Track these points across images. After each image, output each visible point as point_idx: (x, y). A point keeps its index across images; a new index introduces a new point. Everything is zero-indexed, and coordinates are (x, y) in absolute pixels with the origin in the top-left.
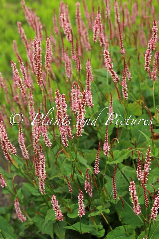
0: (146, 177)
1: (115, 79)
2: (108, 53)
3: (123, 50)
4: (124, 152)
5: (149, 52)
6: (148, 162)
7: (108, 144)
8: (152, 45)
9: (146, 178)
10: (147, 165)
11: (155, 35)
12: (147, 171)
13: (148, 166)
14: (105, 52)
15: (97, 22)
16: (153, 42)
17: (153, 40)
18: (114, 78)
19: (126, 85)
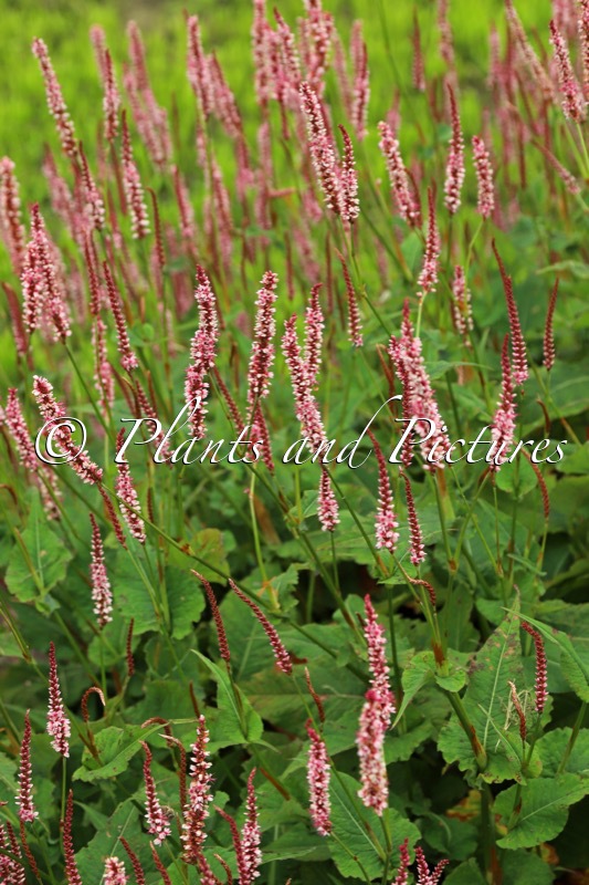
0: (197, 829)
1: (83, 476)
2: (50, 387)
3: (129, 357)
4: (131, 735)
5: (196, 374)
6: (200, 776)
7: (60, 713)
8: (204, 351)
9: (199, 833)
10: (199, 784)
11: (207, 316)
12: (198, 806)
13: (200, 788)
14: (35, 383)
15: (32, 259)
16: (204, 339)
17: (204, 335)
18: (80, 470)
19: (134, 492)
